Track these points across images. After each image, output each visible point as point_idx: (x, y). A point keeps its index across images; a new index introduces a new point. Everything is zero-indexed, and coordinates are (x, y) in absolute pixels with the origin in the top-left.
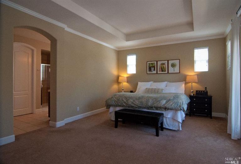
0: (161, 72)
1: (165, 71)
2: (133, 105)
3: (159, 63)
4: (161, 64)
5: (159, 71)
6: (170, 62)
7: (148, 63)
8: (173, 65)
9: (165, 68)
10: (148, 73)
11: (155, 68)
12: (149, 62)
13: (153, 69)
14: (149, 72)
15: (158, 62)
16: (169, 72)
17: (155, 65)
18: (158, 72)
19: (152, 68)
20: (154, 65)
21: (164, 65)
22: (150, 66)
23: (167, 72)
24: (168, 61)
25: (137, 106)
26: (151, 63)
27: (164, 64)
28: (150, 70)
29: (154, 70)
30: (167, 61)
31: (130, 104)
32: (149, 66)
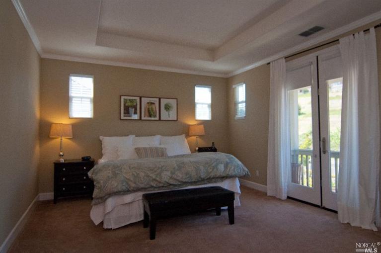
0: (148, 117)
1: (155, 116)
2: (172, 182)
3: (145, 101)
4: (148, 103)
5: (145, 116)
6: (163, 102)
7: (123, 98)
8: (167, 108)
9: (154, 110)
10: (123, 117)
11: (136, 109)
12: (126, 98)
13: (132, 110)
14: (125, 116)
15: (143, 99)
16: (161, 119)
17: (137, 105)
18: (143, 118)
19: (130, 109)
20: (135, 104)
21: (153, 106)
22: (127, 105)
23: (157, 118)
24: (160, 99)
25: (179, 182)
26: (130, 100)
27: (154, 103)
28: (127, 112)
29: (135, 113)
30: (157, 100)
31: (167, 181)
32: (125, 105)
